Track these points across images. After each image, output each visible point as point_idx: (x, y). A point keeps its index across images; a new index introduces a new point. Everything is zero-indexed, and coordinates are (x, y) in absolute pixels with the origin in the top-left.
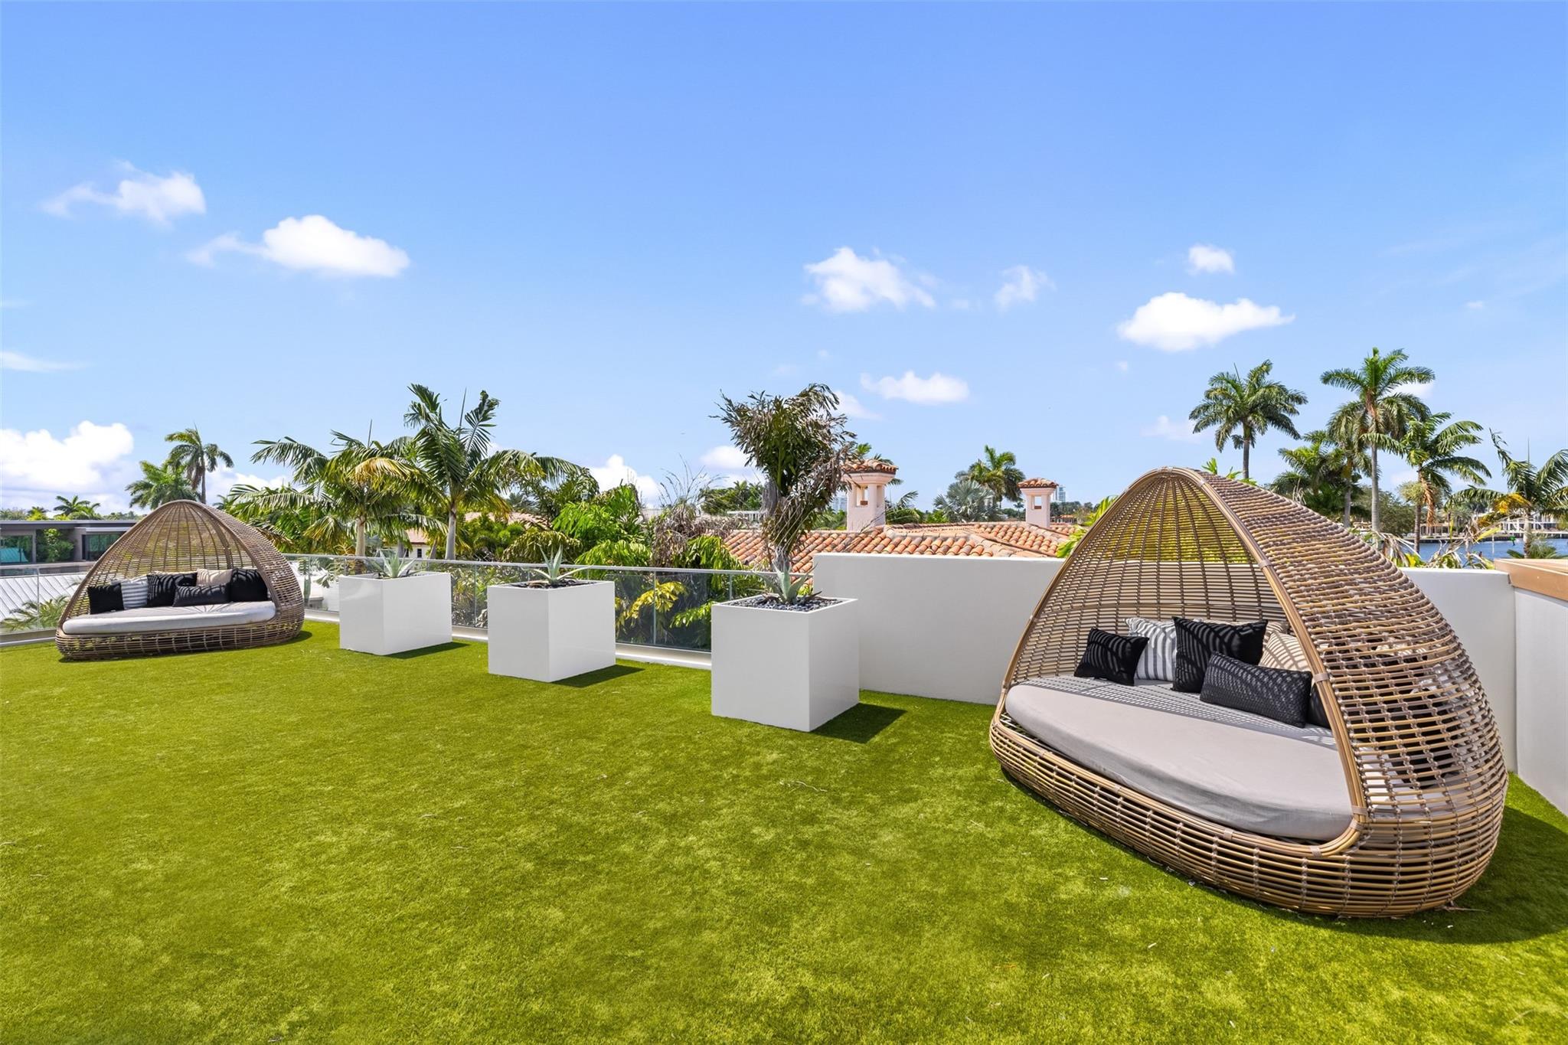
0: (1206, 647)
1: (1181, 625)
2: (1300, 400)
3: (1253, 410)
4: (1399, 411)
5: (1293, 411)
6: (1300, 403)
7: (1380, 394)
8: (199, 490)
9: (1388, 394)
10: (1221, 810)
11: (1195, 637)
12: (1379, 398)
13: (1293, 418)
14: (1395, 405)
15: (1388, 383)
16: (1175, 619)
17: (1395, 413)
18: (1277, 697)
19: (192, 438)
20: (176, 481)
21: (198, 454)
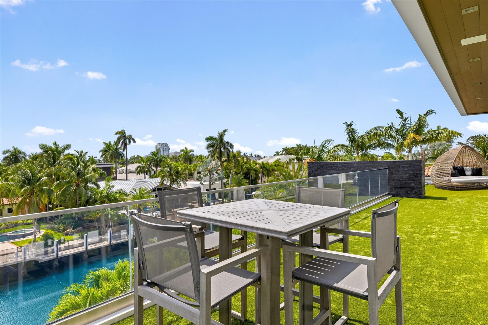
8: (125, 152)
19: (123, 133)
20: (116, 149)
21: (125, 139)
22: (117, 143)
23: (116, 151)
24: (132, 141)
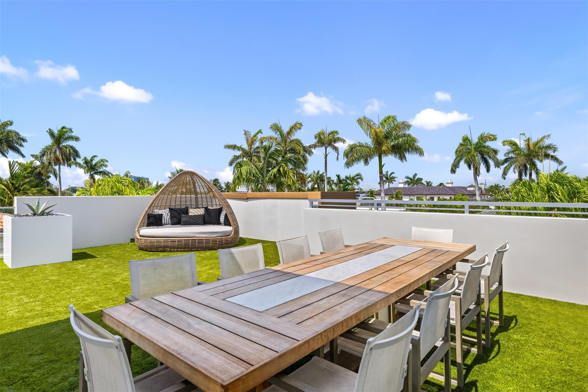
0: (179, 213)
1: (171, 210)
2: (24, 140)
5: (21, 145)
6: (24, 142)
10: (217, 234)
11: (176, 211)
13: (21, 148)
16: (169, 208)
18: (199, 220)
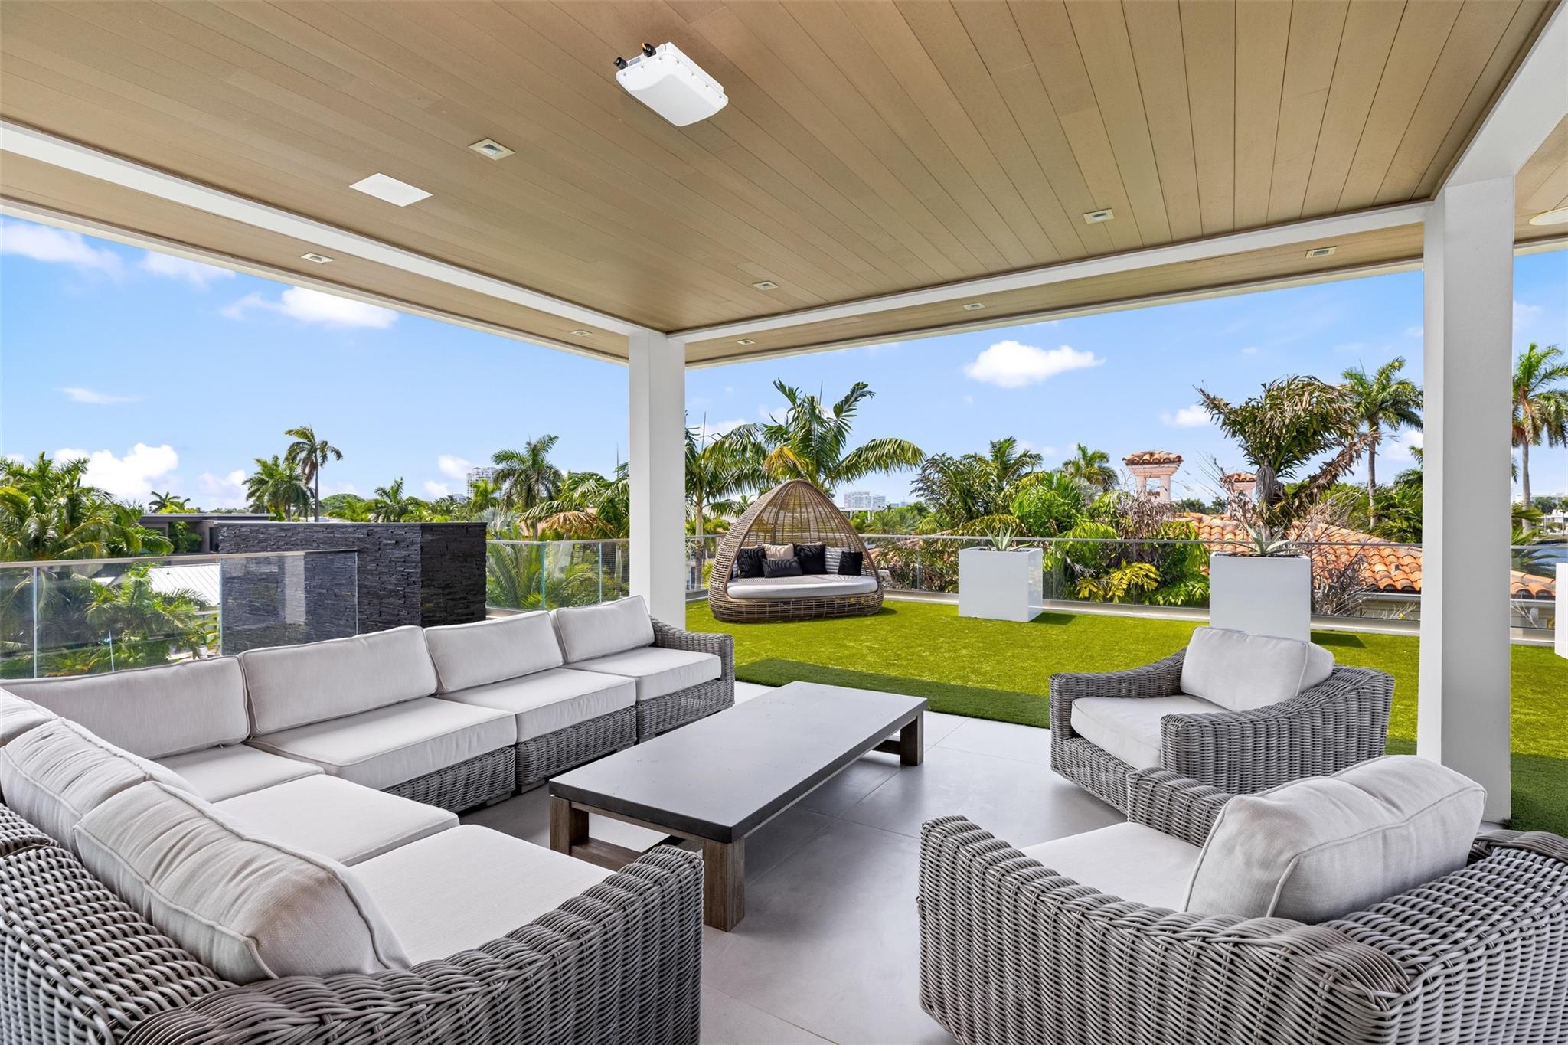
3: (1381, 407)
4: (1558, 407)
7: (1533, 390)
8: (312, 485)
9: (1543, 389)
12: (1532, 394)
14: (1552, 401)
15: (1542, 379)
17: (1553, 409)
19: (306, 434)
20: (290, 476)
21: (312, 450)
22: (292, 456)
23: (290, 482)
24: (331, 456)
